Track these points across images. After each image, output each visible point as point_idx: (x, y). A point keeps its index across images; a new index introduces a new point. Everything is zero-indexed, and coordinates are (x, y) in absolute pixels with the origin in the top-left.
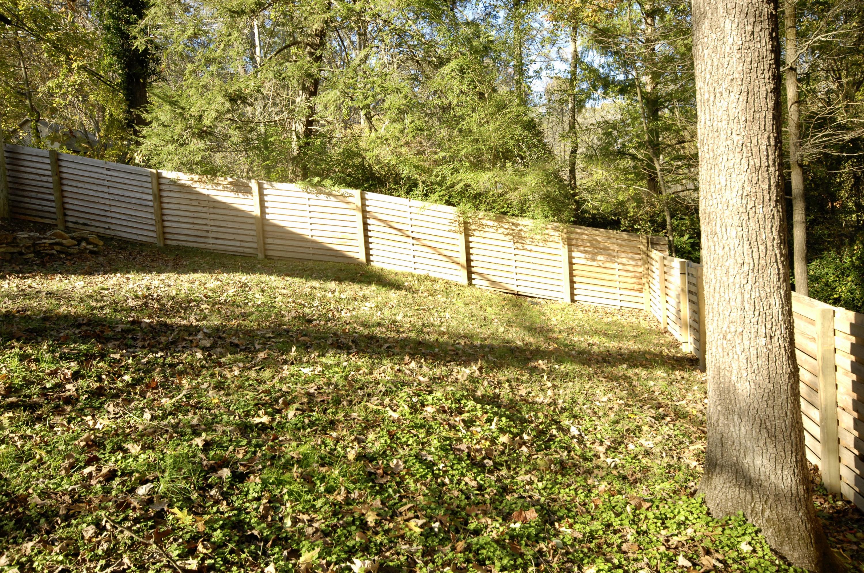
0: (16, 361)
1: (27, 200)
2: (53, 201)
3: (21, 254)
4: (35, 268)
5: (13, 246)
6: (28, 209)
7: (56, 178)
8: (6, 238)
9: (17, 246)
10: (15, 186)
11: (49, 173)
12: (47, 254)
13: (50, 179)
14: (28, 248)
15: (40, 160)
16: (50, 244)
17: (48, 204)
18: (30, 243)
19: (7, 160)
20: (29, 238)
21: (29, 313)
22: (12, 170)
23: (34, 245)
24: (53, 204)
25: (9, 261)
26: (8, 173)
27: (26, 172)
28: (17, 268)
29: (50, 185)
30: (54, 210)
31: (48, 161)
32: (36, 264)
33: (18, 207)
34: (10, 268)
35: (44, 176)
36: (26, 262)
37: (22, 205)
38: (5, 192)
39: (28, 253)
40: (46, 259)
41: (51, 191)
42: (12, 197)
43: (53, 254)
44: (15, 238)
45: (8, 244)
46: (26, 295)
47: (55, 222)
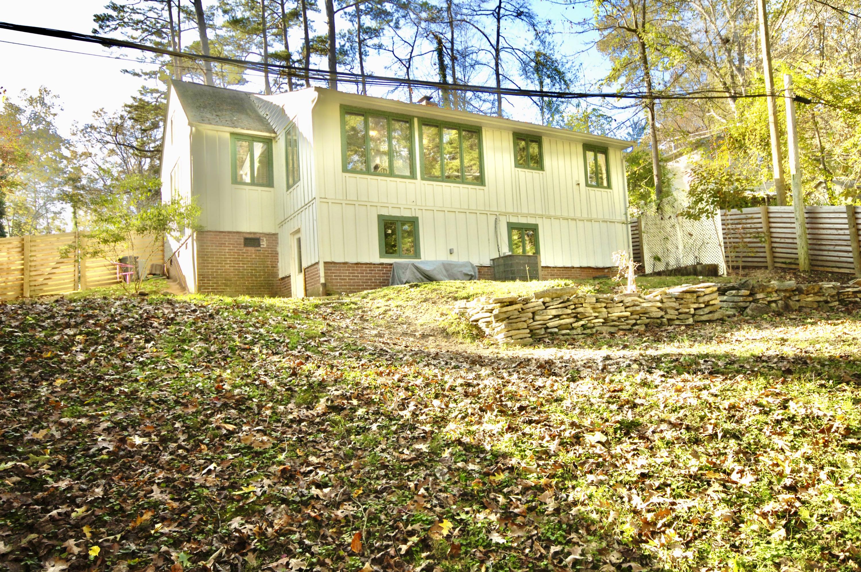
0: (850, 403)
1: (825, 253)
2: (850, 252)
3: (827, 302)
4: (842, 315)
5: (820, 296)
6: (827, 261)
7: (853, 230)
8: (814, 289)
9: (823, 295)
10: (815, 242)
11: (847, 226)
12: (851, 302)
13: (847, 232)
14: (833, 296)
15: (837, 215)
16: (854, 292)
17: (845, 254)
18: (834, 292)
19: (807, 221)
20: (833, 288)
21: (852, 358)
22: (812, 228)
23: (839, 294)
24: (850, 255)
25: (816, 309)
26: (808, 231)
27: (824, 229)
28: (825, 315)
29: (848, 237)
30: (851, 260)
31: (845, 215)
32: (842, 311)
33: (817, 260)
34: (818, 315)
35: (841, 229)
36: (832, 309)
37: (820, 258)
38: (805, 249)
39: (832, 302)
40: (850, 306)
41: (849, 243)
42: (812, 252)
43: (856, 302)
44: (821, 288)
45: (815, 294)
46: (844, 341)
47: (852, 271)
